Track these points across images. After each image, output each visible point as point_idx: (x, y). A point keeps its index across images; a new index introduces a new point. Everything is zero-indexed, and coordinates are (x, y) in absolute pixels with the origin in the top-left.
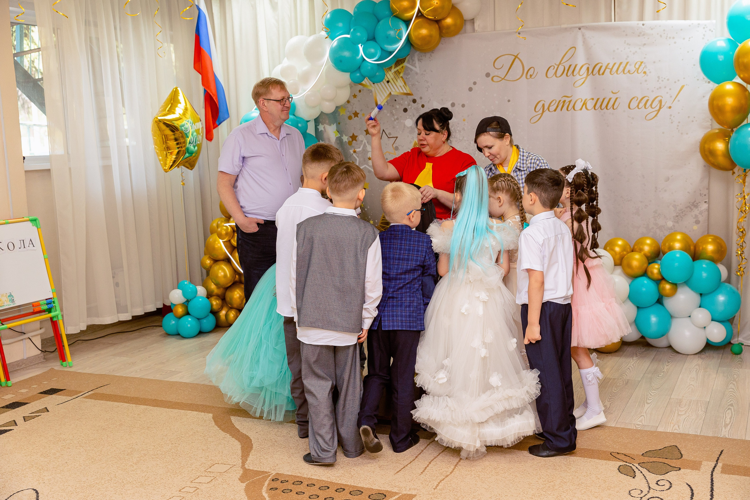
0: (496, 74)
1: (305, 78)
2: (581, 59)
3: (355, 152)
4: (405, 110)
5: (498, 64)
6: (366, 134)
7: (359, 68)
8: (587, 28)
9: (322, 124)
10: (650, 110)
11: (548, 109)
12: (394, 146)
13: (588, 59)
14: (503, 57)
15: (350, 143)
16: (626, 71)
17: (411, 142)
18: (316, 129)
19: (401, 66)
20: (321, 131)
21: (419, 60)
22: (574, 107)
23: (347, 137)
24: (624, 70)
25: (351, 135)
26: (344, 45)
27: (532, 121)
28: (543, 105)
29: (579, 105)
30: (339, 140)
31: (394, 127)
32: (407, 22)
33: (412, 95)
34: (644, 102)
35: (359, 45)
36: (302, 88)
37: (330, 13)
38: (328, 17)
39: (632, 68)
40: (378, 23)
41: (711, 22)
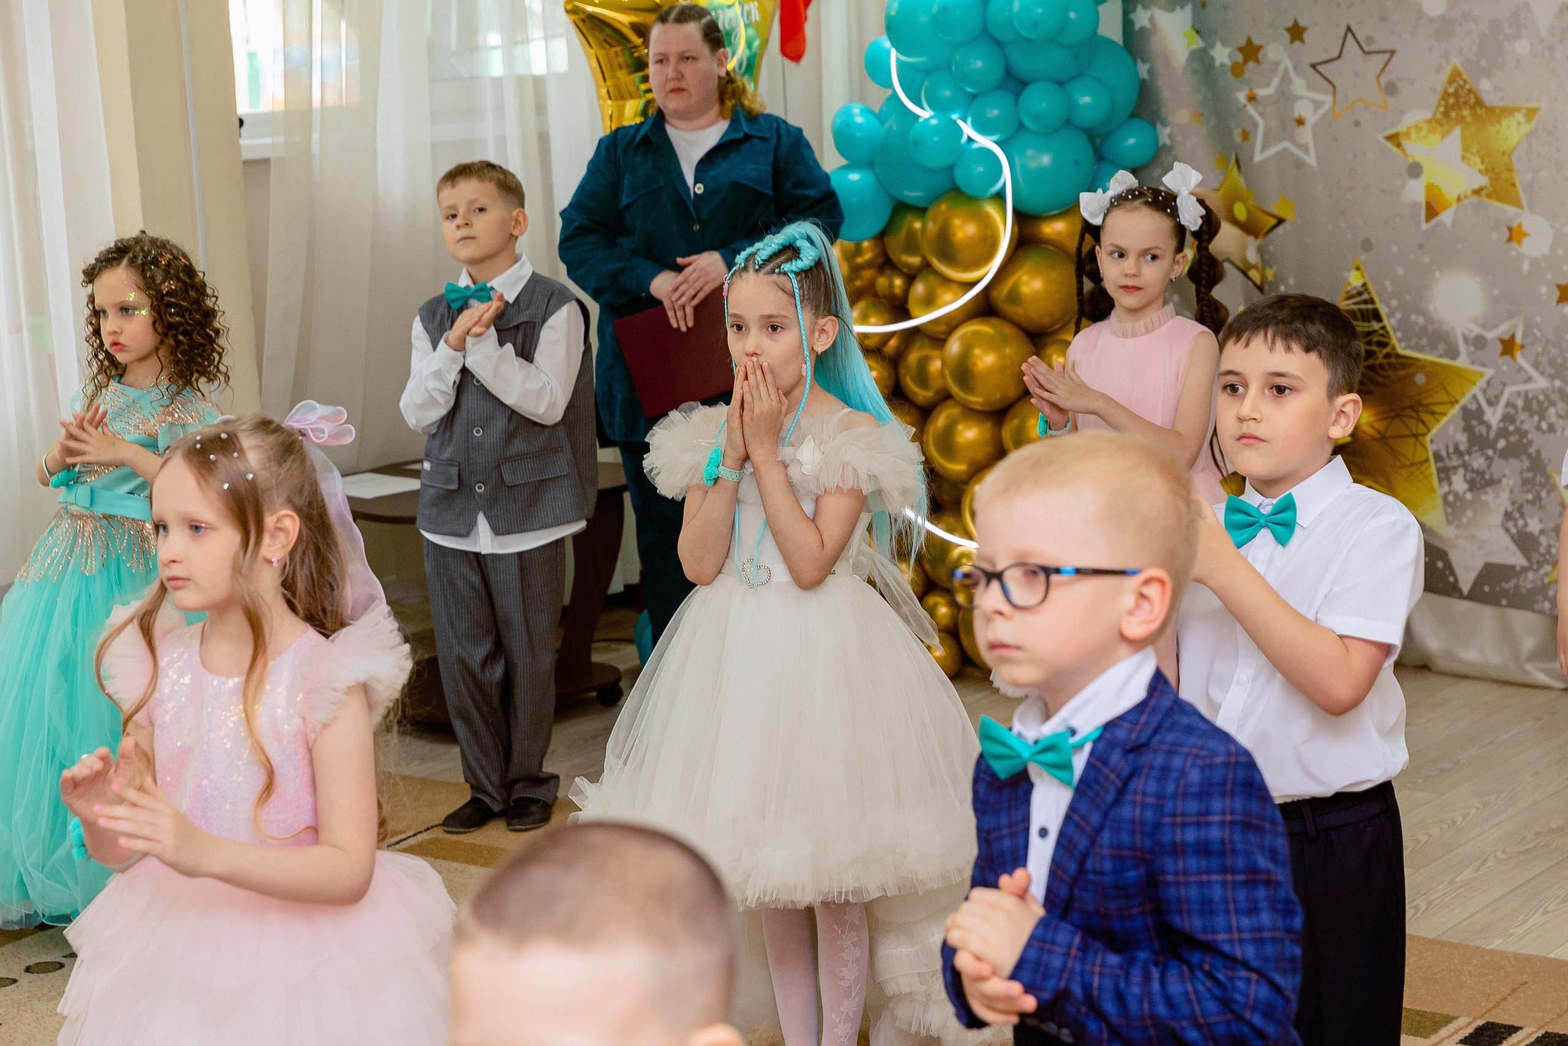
3: (1252, 98)
6: (1292, 41)
9: (1145, 8)
12: (1384, 79)
15: (1237, 70)
17: (1439, 69)
18: (1127, 24)
20: (1143, 29)
23: (1228, 51)
25: (1242, 43)
30: (1202, 61)
31: (1384, 19)
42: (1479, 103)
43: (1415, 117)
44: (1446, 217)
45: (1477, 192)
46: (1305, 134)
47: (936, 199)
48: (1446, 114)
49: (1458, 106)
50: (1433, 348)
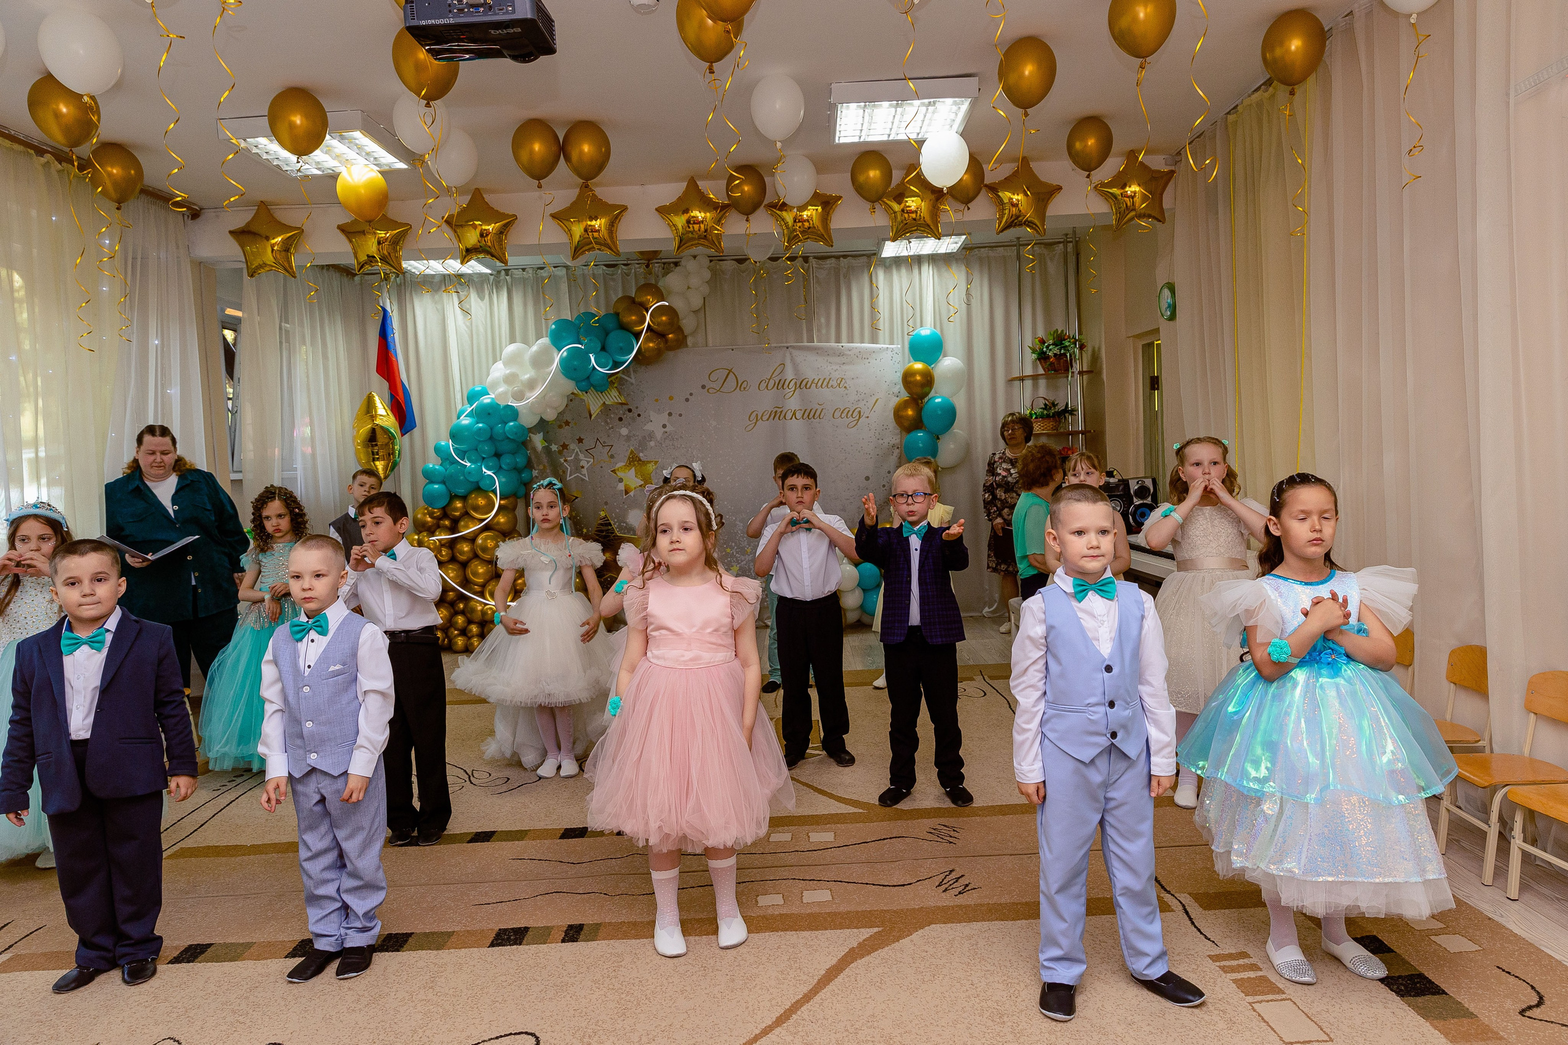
0: (712, 386)
1: (531, 385)
2: (789, 375)
4: (621, 419)
5: (714, 377)
6: (579, 444)
7: (588, 377)
8: (794, 347)
9: (530, 433)
10: (851, 419)
11: (762, 418)
12: (610, 454)
13: (795, 375)
14: (718, 371)
15: (560, 452)
16: (829, 385)
17: (627, 450)
19: (615, 377)
20: (528, 440)
21: (634, 371)
22: (785, 416)
23: (556, 446)
24: (827, 386)
25: (561, 444)
26: (573, 353)
27: (748, 429)
28: (757, 415)
29: (789, 415)
30: (547, 450)
31: (609, 436)
32: (637, 335)
33: (627, 404)
34: (846, 413)
35: (591, 355)
36: (528, 394)
37: (553, 324)
38: (553, 326)
39: (835, 383)
40: (607, 334)
41: (897, 346)
42: (640, 460)
43: (620, 465)
44: (632, 494)
45: (640, 486)
46: (584, 471)
47: (471, 492)
48: (630, 464)
49: (633, 461)
50: (629, 533)
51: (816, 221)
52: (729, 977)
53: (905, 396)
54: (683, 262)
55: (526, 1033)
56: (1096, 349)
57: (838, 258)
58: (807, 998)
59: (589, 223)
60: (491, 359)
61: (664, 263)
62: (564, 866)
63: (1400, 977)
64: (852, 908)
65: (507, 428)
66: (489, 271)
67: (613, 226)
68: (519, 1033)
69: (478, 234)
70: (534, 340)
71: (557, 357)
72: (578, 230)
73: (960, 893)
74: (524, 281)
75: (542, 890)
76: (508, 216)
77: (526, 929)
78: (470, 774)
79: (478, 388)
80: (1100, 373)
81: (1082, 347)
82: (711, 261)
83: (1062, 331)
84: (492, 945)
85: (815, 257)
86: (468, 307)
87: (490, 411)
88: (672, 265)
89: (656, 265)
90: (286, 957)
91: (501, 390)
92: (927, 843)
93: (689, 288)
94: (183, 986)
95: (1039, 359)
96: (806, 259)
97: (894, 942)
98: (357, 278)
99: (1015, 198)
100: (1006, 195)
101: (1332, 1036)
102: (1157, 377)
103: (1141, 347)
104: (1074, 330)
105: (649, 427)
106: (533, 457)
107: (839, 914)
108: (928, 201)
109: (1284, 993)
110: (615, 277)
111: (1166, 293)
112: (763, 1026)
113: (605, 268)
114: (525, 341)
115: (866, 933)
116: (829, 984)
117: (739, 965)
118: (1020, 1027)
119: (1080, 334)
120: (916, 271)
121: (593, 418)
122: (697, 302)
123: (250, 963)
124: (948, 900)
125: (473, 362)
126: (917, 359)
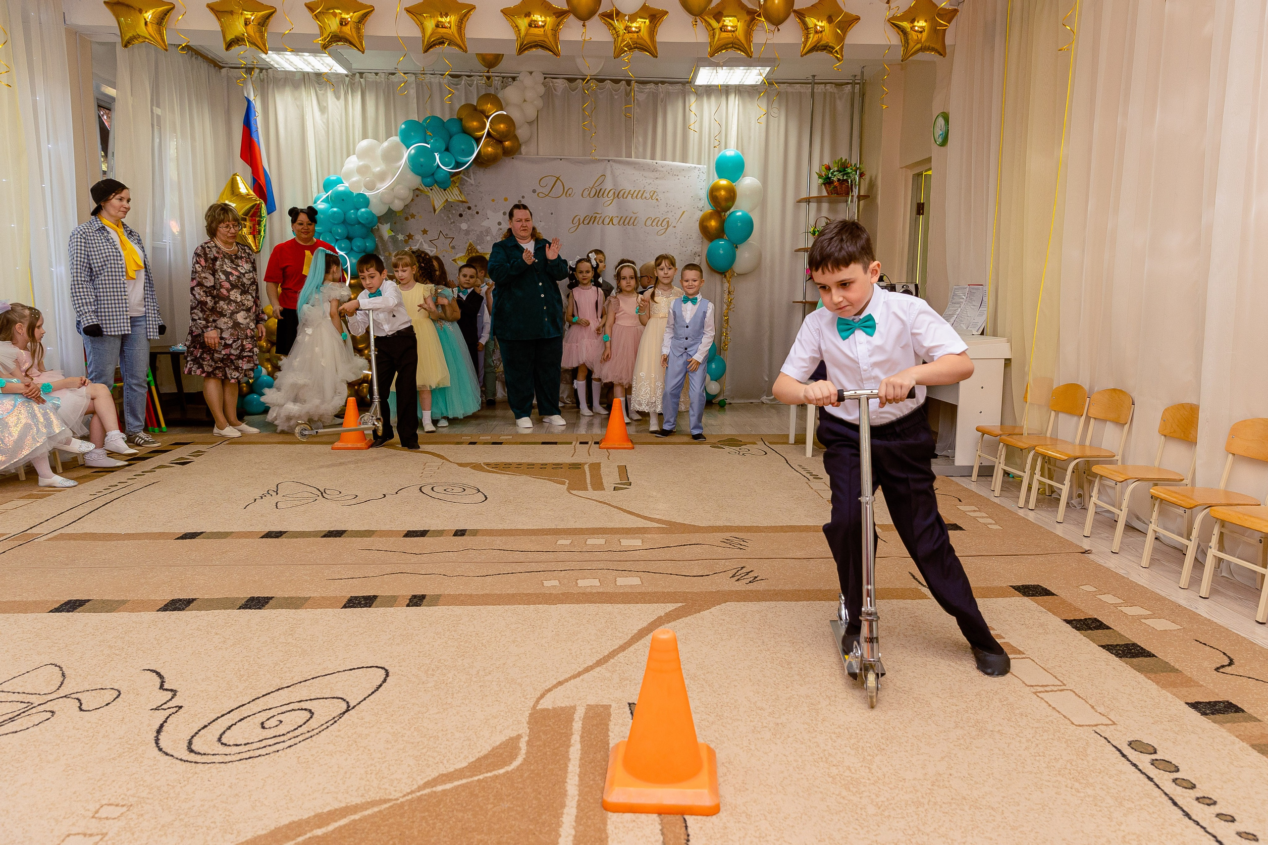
0: (541, 191)
1: (382, 177)
2: (608, 185)
4: (461, 215)
5: (543, 183)
6: (423, 234)
7: (433, 174)
8: (614, 161)
9: (378, 223)
10: (660, 228)
11: (583, 222)
12: (451, 245)
13: (614, 185)
14: (546, 178)
15: (406, 242)
16: (643, 197)
17: (466, 243)
19: (457, 177)
20: (375, 229)
21: (474, 173)
22: (603, 222)
23: (403, 236)
24: (641, 197)
25: (408, 234)
26: (421, 151)
27: (570, 231)
28: (579, 219)
29: (607, 220)
30: (394, 239)
31: (450, 229)
32: (478, 140)
33: (467, 202)
34: (656, 222)
35: (436, 154)
36: (378, 185)
37: (405, 123)
38: (403, 126)
39: (647, 195)
40: (451, 137)
41: (703, 167)
43: (460, 255)
51: (644, 33)
52: (554, 633)
53: (708, 209)
54: (521, 77)
55: (377, 667)
56: (873, 178)
57: (656, 83)
58: (623, 648)
59: (440, 19)
60: (345, 155)
61: (503, 77)
62: (408, 556)
63: (1117, 645)
64: (660, 589)
65: (359, 213)
66: (344, 72)
67: (462, 23)
68: (371, 667)
69: (338, 22)
70: (384, 139)
71: (407, 154)
72: (430, 25)
73: (750, 582)
74: (377, 85)
75: (389, 571)
76: (366, 7)
77: (375, 597)
78: (323, 491)
79: (333, 178)
80: (875, 198)
81: (861, 175)
82: (545, 78)
83: (846, 160)
84: (345, 607)
85: (636, 82)
86: (325, 105)
87: (344, 198)
88: (510, 79)
89: (497, 78)
90: (158, 611)
91: (354, 179)
92: (721, 548)
93: (525, 101)
94: (64, 628)
95: (824, 184)
96: (629, 83)
97: (695, 613)
98: (224, 70)
99: (820, 24)
100: (811, 21)
101: (1065, 682)
102: (923, 204)
103: (911, 177)
104: (855, 160)
105: (486, 223)
106: (380, 245)
107: (648, 593)
108: (743, 21)
109: (1024, 654)
110: (459, 86)
111: (941, 121)
112: (586, 666)
113: (450, 78)
114: (376, 137)
115: (671, 607)
116: (641, 639)
117: (563, 625)
118: (805, 671)
119: (860, 163)
120: (724, 99)
121: (437, 212)
122: (531, 113)
123: (126, 614)
124: (741, 586)
125: (329, 156)
126: (721, 176)
